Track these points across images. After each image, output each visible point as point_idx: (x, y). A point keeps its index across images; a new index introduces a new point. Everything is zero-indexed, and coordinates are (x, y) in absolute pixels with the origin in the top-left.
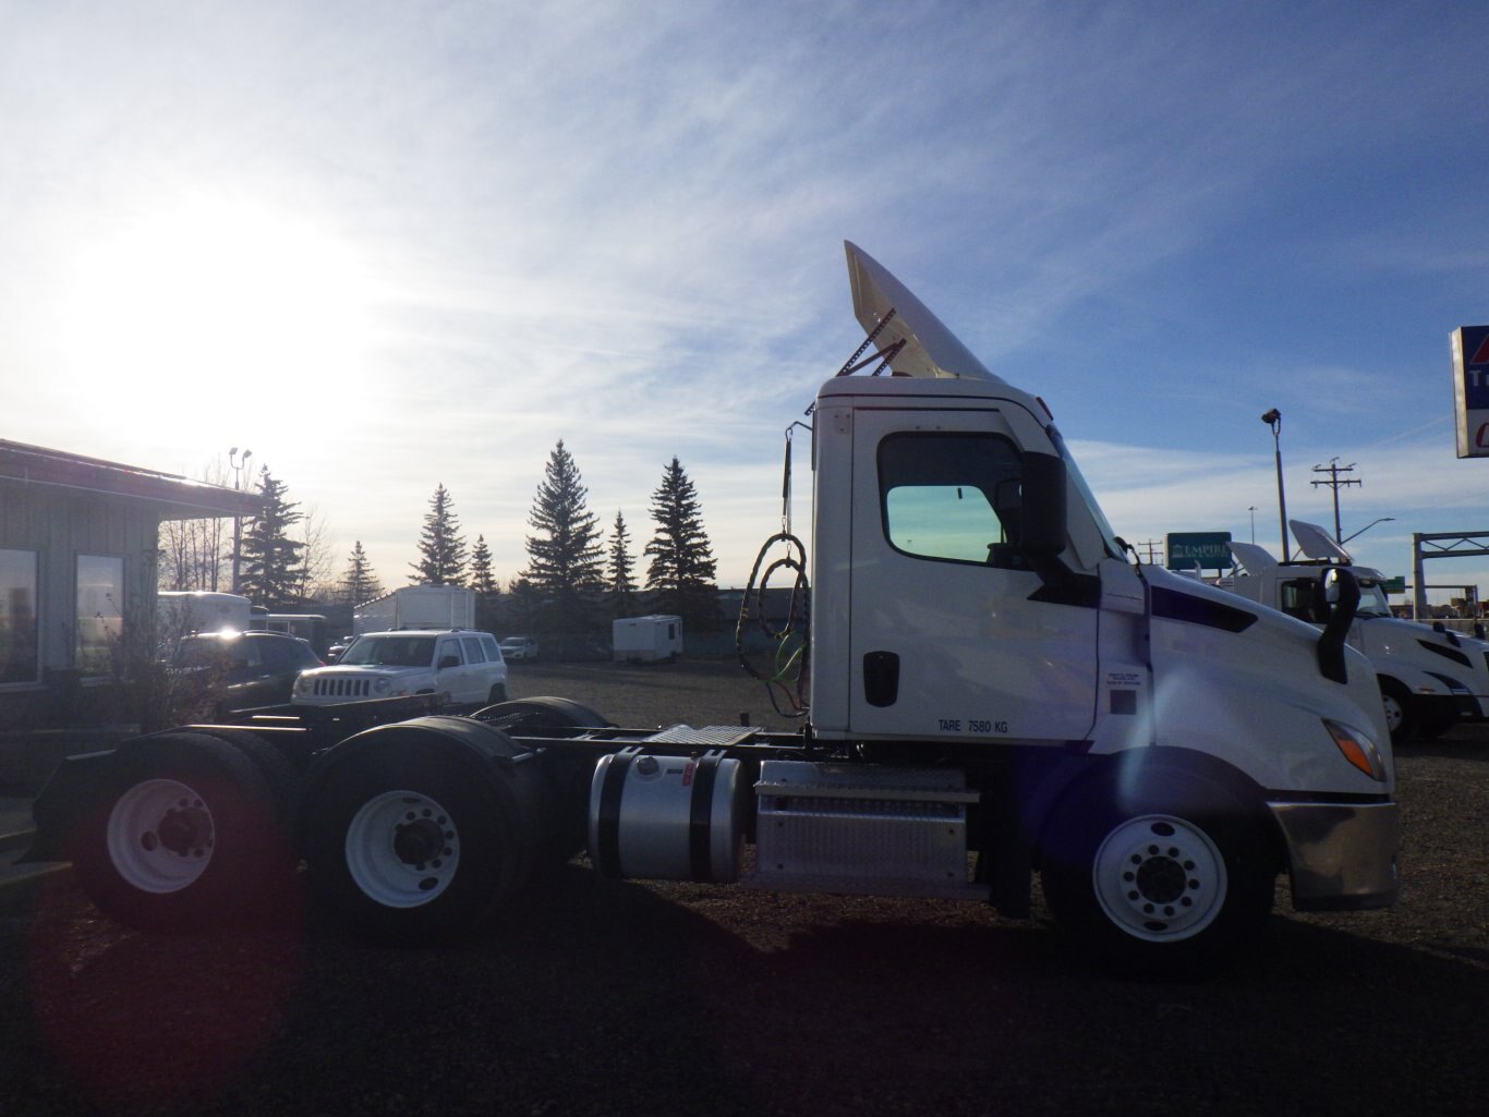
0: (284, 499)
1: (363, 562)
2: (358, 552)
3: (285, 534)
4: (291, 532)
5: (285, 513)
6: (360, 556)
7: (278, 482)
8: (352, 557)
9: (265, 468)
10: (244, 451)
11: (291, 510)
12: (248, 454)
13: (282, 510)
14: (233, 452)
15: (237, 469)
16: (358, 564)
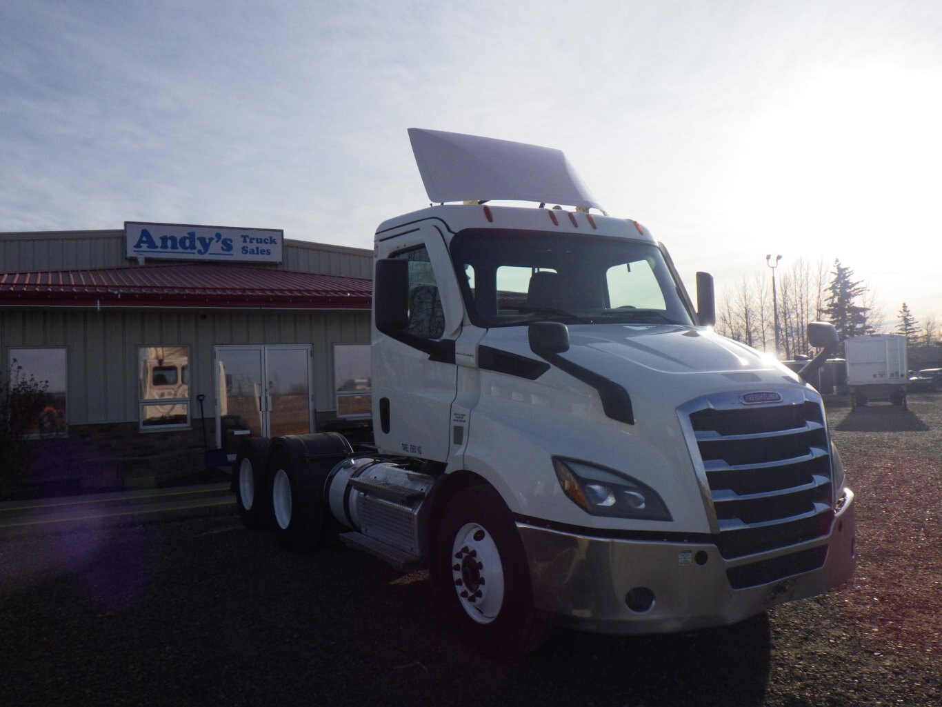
0: (852, 279)
1: (908, 318)
2: (905, 311)
3: (853, 303)
4: (857, 302)
5: (853, 289)
6: (906, 313)
7: (847, 269)
8: (901, 315)
9: (837, 261)
10: (776, 256)
11: (856, 287)
12: (779, 258)
13: (850, 287)
14: (768, 257)
15: (773, 268)
16: (906, 320)
